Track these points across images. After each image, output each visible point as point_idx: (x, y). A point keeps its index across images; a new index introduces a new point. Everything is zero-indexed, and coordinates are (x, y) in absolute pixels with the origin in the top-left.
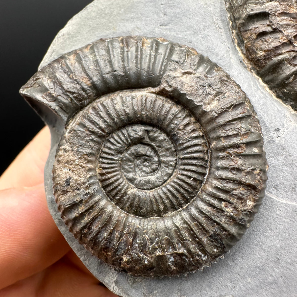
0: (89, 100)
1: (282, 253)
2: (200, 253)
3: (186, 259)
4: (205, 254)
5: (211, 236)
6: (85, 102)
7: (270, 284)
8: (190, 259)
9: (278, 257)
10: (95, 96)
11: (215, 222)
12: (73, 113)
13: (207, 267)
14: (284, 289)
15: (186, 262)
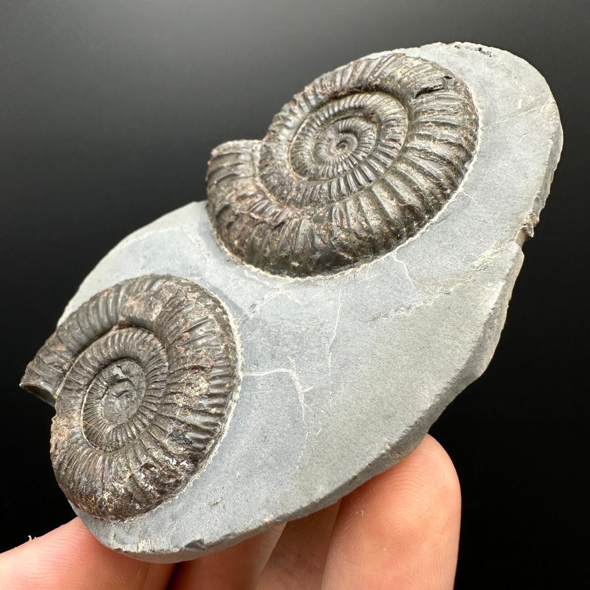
0: (69, 363)
1: (269, 429)
2: (167, 458)
3: (156, 470)
4: (172, 457)
5: (171, 435)
6: (65, 366)
7: (260, 468)
8: (159, 469)
9: (265, 434)
10: (72, 358)
11: (171, 418)
12: (57, 381)
13: (196, 480)
14: (277, 468)
15: (157, 474)
